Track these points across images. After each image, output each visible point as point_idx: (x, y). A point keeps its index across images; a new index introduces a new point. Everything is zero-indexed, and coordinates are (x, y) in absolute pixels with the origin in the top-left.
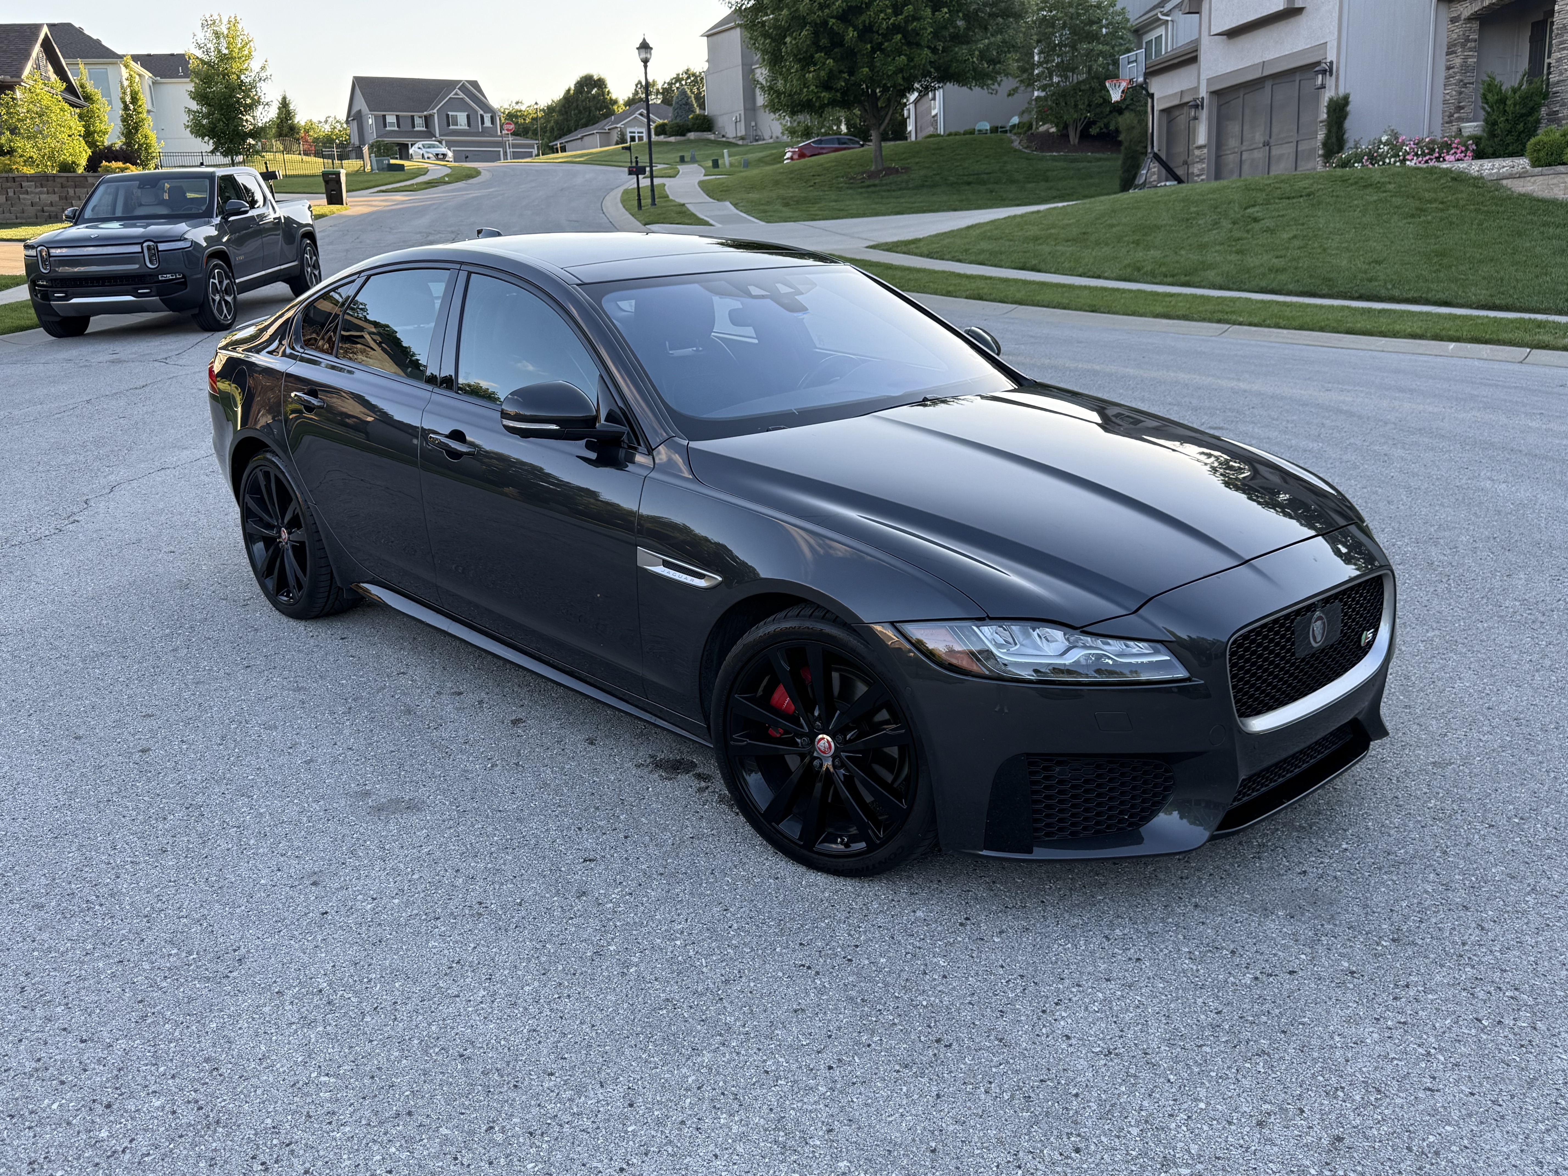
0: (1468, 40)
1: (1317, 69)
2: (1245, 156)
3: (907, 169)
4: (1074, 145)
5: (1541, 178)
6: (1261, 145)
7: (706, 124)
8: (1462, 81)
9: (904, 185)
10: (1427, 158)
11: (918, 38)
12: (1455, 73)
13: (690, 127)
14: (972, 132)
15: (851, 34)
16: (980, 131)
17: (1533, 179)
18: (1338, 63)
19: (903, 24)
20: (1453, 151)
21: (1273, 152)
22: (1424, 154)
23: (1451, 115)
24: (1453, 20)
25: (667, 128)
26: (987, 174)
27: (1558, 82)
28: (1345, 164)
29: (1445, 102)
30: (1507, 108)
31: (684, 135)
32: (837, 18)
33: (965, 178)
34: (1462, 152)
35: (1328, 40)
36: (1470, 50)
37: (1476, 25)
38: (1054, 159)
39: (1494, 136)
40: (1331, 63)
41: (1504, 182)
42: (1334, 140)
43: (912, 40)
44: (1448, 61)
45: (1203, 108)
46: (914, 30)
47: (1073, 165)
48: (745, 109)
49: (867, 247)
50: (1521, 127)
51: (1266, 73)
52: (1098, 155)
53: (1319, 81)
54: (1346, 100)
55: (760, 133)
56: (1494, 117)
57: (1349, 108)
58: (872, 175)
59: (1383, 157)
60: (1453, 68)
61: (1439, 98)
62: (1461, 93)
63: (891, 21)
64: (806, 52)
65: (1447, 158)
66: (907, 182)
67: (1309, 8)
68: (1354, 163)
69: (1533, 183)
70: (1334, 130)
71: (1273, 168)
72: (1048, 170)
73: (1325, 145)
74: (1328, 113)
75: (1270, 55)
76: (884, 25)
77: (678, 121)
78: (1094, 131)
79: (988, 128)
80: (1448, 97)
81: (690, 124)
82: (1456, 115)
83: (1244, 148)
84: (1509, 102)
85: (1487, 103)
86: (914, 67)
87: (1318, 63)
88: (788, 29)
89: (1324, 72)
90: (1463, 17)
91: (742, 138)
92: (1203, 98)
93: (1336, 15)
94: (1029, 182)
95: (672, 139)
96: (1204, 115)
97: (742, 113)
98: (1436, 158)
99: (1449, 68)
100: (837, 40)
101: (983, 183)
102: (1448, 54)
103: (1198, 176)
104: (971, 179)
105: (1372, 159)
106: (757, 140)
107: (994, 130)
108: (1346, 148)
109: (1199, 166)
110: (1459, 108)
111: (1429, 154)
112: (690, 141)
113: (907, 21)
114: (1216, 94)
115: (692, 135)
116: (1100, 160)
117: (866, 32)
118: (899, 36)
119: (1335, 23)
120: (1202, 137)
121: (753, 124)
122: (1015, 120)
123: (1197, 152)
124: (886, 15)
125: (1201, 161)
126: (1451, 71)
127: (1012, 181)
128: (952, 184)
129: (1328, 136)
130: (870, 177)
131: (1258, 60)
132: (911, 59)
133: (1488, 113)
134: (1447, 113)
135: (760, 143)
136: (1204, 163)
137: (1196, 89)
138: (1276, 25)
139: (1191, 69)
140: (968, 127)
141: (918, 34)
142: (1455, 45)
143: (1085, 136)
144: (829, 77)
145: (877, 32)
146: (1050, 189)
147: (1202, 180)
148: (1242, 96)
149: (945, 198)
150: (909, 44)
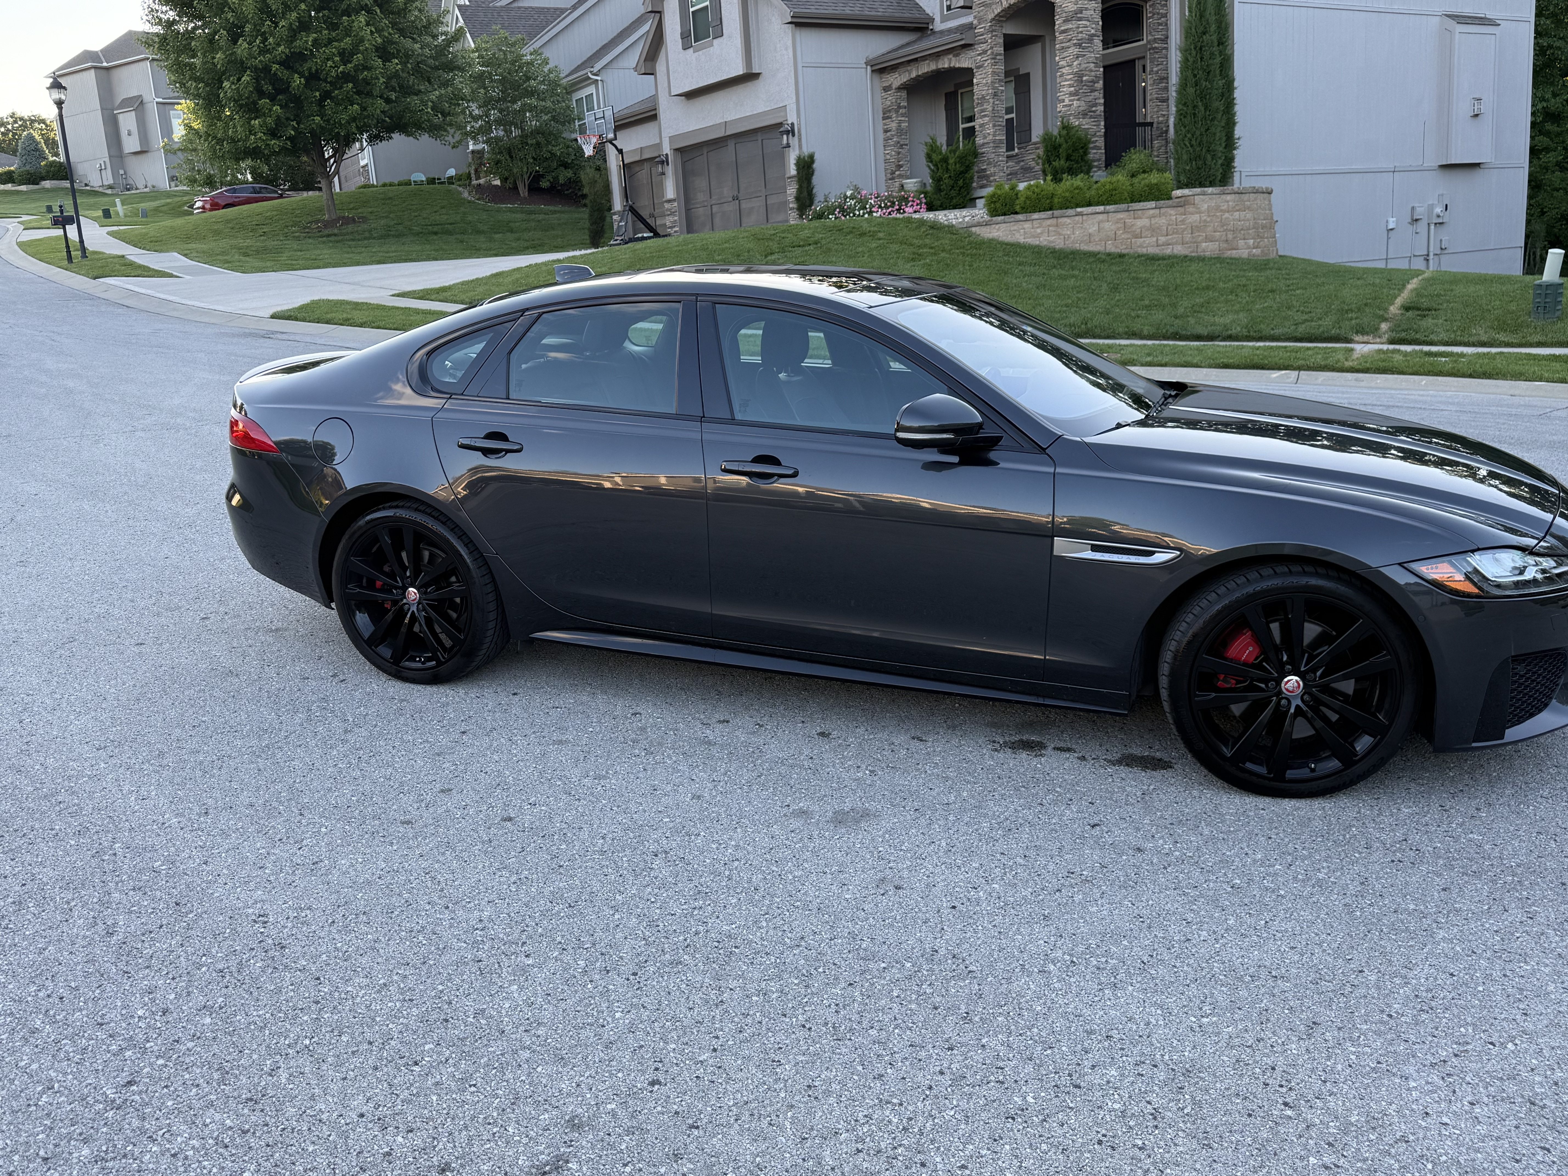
0: (899, 107)
1: (781, 129)
2: (715, 208)
3: (364, 219)
4: (525, 198)
5: (1004, 225)
6: (731, 199)
7: (64, 172)
8: (899, 142)
9: (367, 234)
10: (890, 209)
11: (369, 88)
12: (893, 136)
13: (44, 174)
14: (408, 183)
15: (297, 81)
16: (414, 182)
17: (997, 227)
18: (799, 124)
19: (353, 73)
20: (910, 204)
21: (743, 206)
22: (886, 207)
23: (893, 173)
24: (886, 89)
25: (15, 176)
26: (451, 224)
27: (983, 144)
28: (820, 216)
29: (886, 161)
30: (949, 167)
31: (38, 184)
32: (280, 63)
33: (430, 227)
34: (917, 205)
35: (787, 103)
36: (903, 115)
37: (904, 94)
38: (511, 210)
39: (940, 190)
40: (793, 124)
41: (974, 229)
42: (805, 193)
43: (364, 90)
44: (885, 124)
45: (668, 164)
46: (363, 79)
47: (533, 216)
48: (110, 157)
49: (393, 295)
50: (961, 182)
51: (729, 133)
52: (551, 208)
53: (785, 141)
54: (811, 157)
55: (131, 182)
56: (939, 174)
57: (814, 166)
58: (327, 224)
59: (852, 209)
60: (890, 131)
61: (881, 158)
62: (899, 153)
63: (341, 69)
64: (247, 98)
65: (907, 210)
66: (370, 231)
67: (765, 74)
68: (828, 215)
69: (998, 230)
70: (805, 185)
71: (744, 220)
72: (510, 222)
73: (798, 199)
74: (798, 170)
75: (730, 117)
76: (333, 74)
77: (28, 168)
78: (544, 184)
79: (424, 179)
80: (888, 157)
81: (44, 172)
82: (897, 173)
83: (713, 202)
84: (951, 161)
85: (931, 162)
86: (368, 117)
87: (780, 124)
88: (224, 73)
89: (787, 132)
90: (894, 87)
91: (110, 187)
92: (667, 155)
93: (792, 80)
94: (495, 233)
95: (23, 188)
96: (670, 170)
97: (107, 160)
98: (897, 210)
99: (886, 131)
100: (281, 88)
101: (450, 233)
102: (884, 118)
103: (671, 227)
104: (435, 229)
105: (843, 211)
106: (128, 190)
107: (431, 181)
108: (816, 202)
109: (671, 219)
110: (899, 167)
111: (890, 206)
112: (47, 190)
113: (356, 69)
114: (680, 151)
115: (47, 184)
116: (555, 212)
117: (313, 78)
118: (350, 85)
119: (792, 88)
120: (670, 192)
121: (121, 172)
122: (452, 172)
123: (667, 206)
124: (334, 62)
125: (672, 214)
126: (889, 134)
127: (479, 232)
128: (418, 234)
129: (800, 190)
130: (326, 226)
131: (719, 120)
132: (364, 109)
133: (933, 171)
134: (889, 171)
135: (133, 192)
136: (675, 215)
137: (659, 146)
138: (735, 88)
139: (650, 127)
140: (403, 178)
141: (368, 84)
142: (890, 111)
143: (534, 189)
144: (276, 124)
145: (325, 81)
146: (519, 239)
147: (675, 232)
148: (705, 153)
149: (418, 248)
150: (358, 93)
